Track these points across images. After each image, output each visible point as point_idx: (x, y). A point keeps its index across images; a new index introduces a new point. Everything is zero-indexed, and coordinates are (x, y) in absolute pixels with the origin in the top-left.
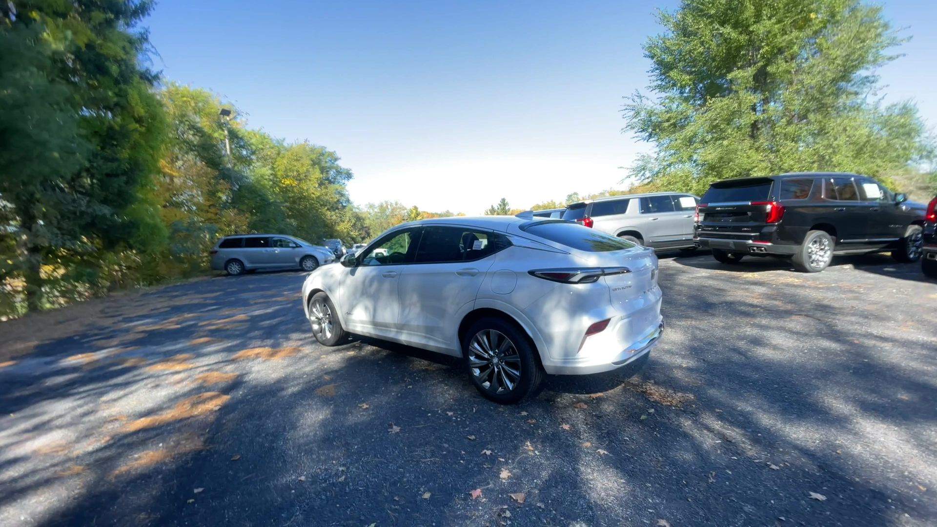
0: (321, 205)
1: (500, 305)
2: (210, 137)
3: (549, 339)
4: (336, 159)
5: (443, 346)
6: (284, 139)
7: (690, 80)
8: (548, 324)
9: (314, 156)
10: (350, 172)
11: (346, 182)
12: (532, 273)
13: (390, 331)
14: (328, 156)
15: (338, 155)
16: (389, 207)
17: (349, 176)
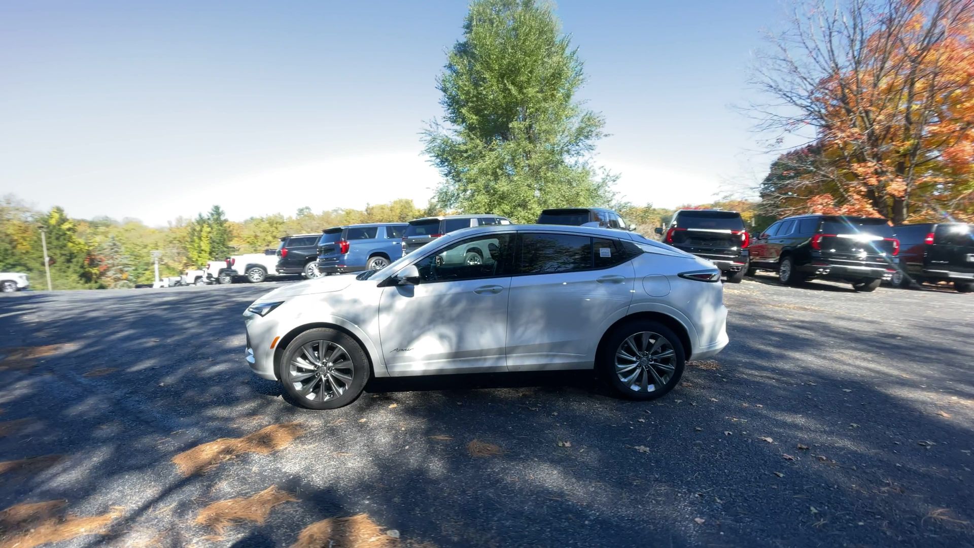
1: (660, 308)
3: (700, 330)
5: (576, 361)
7: (477, 120)
8: (700, 318)
12: (681, 276)
13: (485, 359)
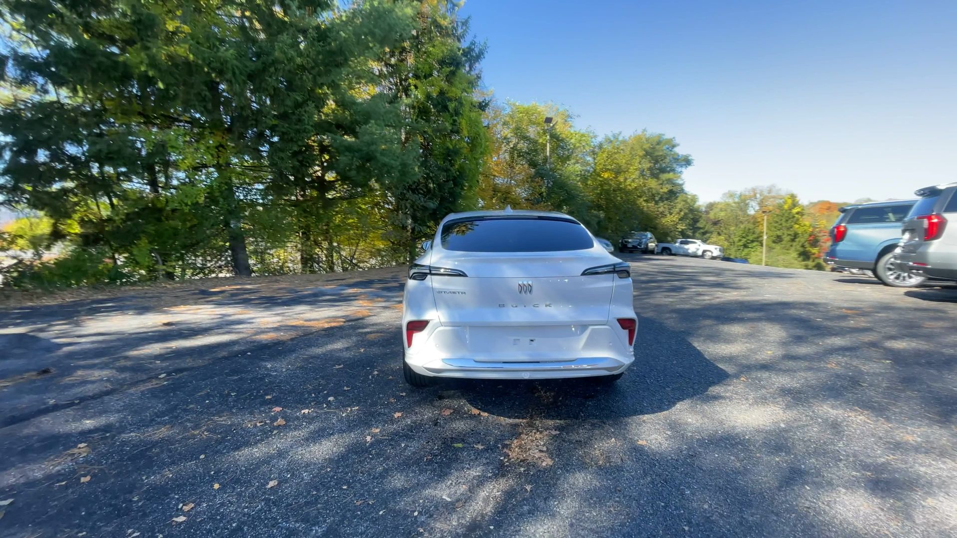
0: (639, 197)
2: (536, 142)
4: (674, 146)
6: (620, 133)
9: (646, 146)
10: (690, 158)
11: (683, 169)
14: (665, 144)
15: (677, 141)
16: (758, 196)
17: (687, 162)
